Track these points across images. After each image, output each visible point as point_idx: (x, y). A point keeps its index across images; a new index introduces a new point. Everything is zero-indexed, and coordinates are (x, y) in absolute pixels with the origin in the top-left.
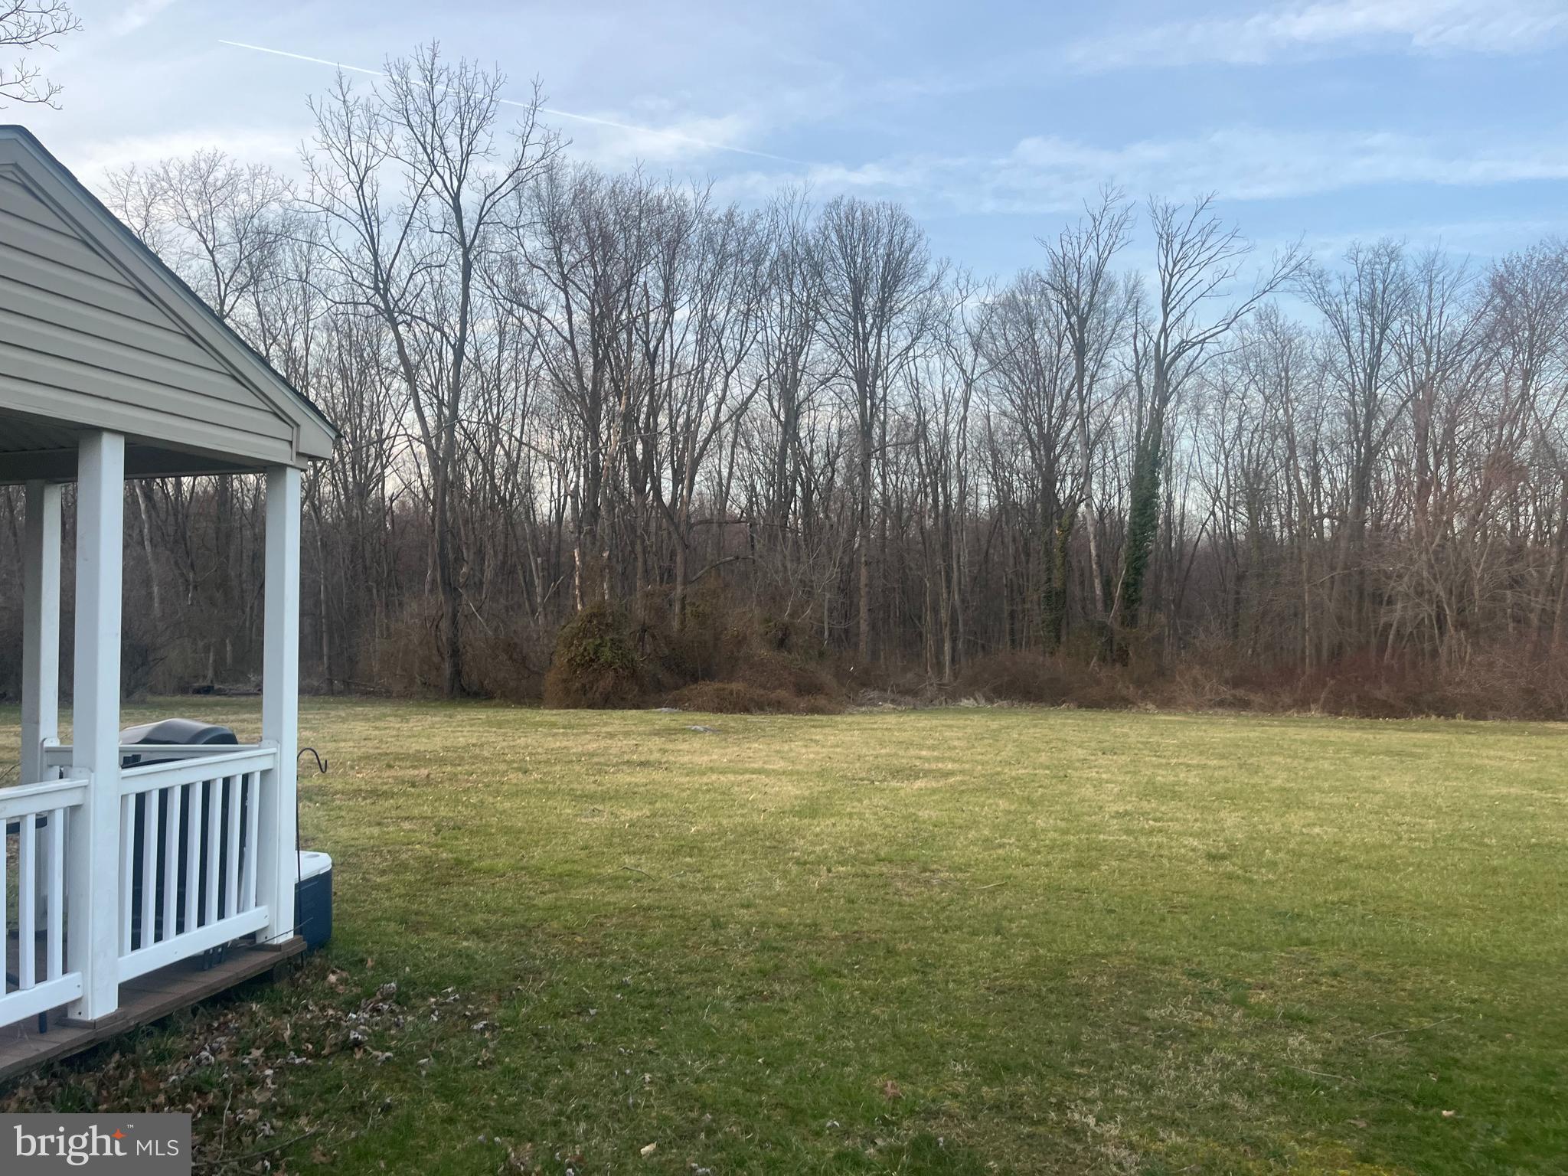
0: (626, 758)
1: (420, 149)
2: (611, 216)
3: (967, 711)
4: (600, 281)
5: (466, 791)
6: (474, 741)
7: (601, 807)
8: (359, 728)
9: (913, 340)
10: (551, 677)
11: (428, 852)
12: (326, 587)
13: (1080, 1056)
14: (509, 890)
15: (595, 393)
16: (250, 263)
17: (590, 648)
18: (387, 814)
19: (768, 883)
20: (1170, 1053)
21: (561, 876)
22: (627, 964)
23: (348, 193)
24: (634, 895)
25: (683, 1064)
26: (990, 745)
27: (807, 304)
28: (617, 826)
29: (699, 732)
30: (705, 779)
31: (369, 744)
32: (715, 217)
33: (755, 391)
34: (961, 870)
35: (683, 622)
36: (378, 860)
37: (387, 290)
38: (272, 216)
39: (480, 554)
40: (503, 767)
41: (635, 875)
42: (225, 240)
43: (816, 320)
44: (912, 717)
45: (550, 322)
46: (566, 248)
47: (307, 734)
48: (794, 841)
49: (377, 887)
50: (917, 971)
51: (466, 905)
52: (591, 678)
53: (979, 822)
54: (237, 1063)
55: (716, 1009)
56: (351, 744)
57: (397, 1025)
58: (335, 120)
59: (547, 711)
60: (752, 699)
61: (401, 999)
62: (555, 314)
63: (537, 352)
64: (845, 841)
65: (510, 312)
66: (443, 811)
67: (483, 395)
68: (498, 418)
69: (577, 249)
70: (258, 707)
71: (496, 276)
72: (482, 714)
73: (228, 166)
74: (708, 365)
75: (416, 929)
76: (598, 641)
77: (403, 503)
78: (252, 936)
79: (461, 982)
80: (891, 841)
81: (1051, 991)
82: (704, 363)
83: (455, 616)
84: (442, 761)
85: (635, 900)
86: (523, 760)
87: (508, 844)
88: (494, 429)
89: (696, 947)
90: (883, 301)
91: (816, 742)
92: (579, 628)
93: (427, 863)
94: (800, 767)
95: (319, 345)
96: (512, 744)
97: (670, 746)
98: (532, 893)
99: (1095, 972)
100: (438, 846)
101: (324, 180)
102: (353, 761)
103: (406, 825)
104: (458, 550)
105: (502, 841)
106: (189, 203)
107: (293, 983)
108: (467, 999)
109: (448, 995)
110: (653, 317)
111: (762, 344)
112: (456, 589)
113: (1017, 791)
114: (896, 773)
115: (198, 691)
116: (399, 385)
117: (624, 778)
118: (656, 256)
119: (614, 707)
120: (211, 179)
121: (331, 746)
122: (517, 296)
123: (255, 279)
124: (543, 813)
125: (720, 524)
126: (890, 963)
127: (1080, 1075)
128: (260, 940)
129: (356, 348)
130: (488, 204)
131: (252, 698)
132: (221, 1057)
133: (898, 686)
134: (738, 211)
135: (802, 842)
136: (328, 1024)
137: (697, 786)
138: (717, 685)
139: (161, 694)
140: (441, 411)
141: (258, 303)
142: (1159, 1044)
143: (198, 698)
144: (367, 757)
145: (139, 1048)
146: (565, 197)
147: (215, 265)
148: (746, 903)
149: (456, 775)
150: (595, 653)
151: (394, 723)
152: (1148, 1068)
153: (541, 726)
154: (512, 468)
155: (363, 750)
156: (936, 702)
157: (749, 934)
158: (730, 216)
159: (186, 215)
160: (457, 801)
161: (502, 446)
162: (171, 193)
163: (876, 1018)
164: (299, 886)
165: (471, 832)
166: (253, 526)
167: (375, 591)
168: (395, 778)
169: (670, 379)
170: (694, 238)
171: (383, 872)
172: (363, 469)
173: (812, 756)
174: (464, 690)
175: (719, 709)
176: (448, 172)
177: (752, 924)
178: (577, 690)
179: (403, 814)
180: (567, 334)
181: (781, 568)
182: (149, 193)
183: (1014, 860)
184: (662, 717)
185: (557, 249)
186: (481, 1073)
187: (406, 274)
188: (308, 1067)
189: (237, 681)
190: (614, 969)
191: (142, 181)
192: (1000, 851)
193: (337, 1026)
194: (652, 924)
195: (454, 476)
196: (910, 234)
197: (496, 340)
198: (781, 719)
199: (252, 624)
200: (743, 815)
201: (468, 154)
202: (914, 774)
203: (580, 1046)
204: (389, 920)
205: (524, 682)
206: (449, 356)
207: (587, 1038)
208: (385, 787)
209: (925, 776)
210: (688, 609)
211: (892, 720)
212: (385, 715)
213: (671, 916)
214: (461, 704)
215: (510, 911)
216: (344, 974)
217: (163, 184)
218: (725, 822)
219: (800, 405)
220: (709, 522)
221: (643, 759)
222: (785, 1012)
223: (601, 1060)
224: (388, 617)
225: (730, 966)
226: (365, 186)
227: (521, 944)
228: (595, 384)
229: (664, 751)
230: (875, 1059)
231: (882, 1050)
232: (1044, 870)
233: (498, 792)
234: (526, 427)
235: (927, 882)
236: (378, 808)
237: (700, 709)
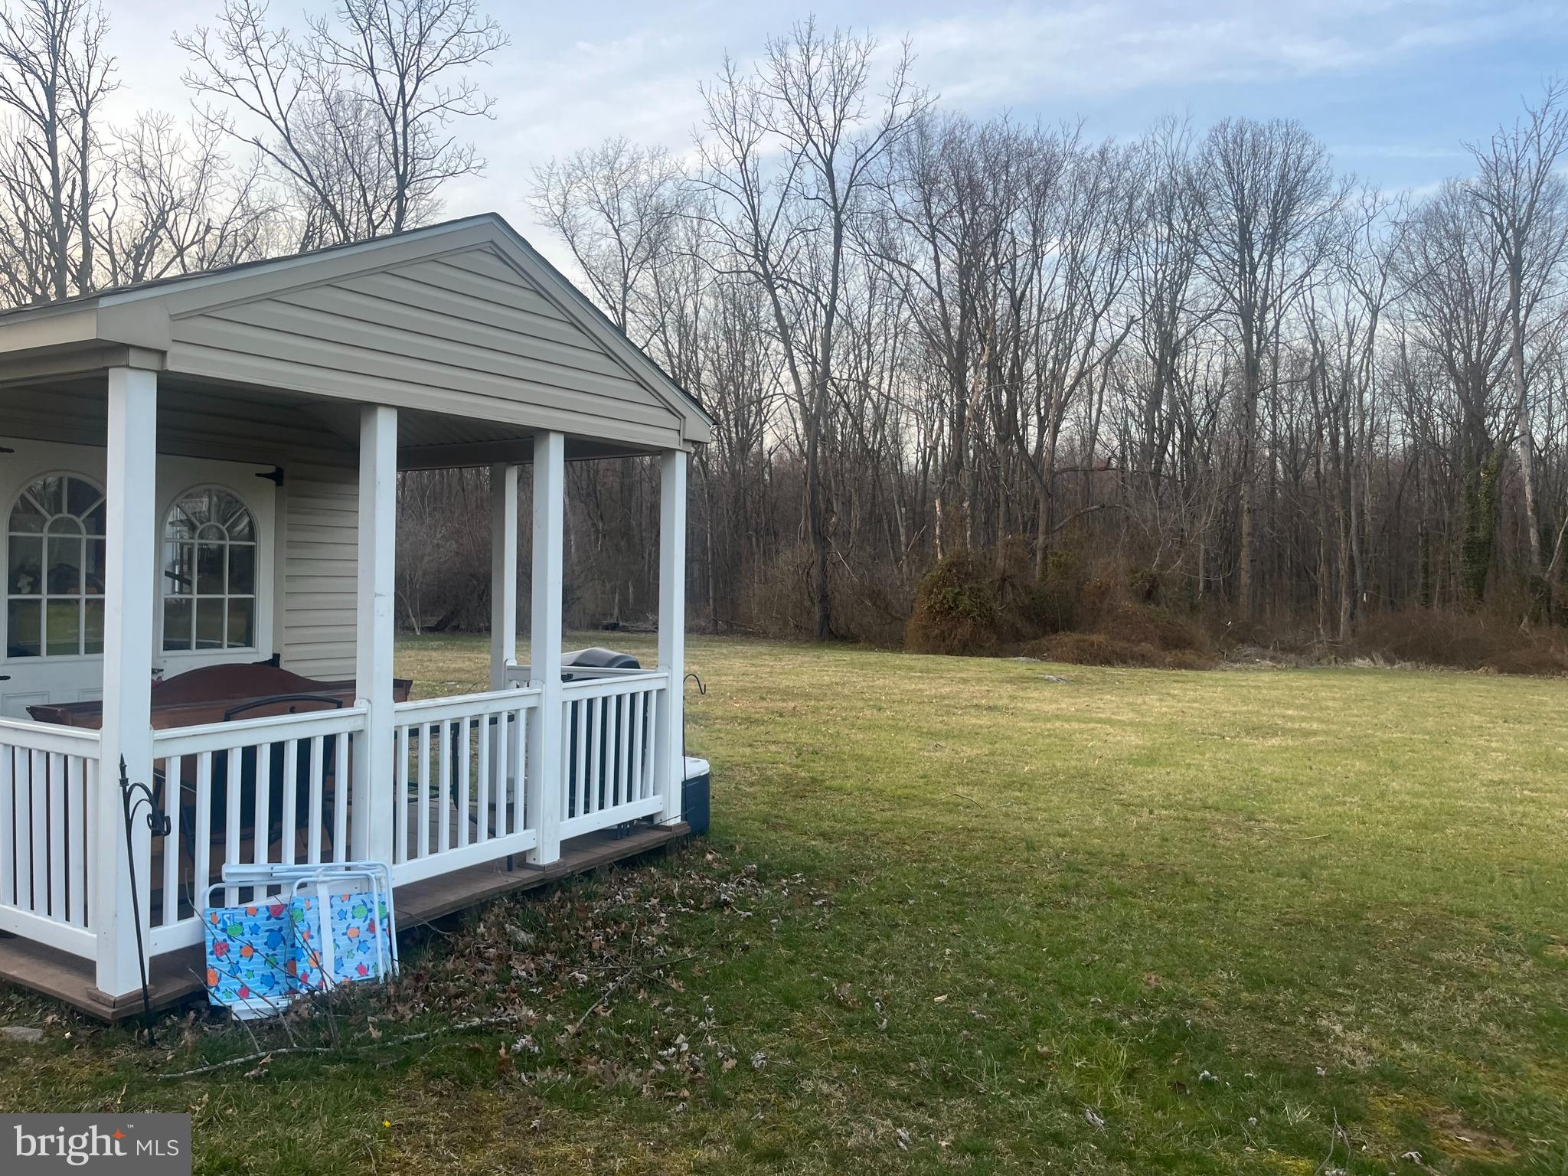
0: (975, 701)
1: (797, 120)
2: (980, 164)
3: (1362, 671)
4: (969, 230)
5: (826, 722)
6: (838, 680)
7: (943, 744)
8: (738, 665)
9: (1309, 268)
10: (912, 624)
11: (789, 770)
12: (712, 535)
13: (1348, 980)
14: (853, 806)
15: (961, 343)
16: (649, 238)
17: (949, 597)
18: (758, 738)
19: (1090, 819)
20: (1443, 988)
21: (899, 797)
22: (946, 870)
23: (733, 167)
24: (961, 819)
25: (978, 945)
26: (1369, 707)
27: (1187, 237)
28: (956, 761)
29: (1053, 682)
30: (1049, 726)
31: (746, 678)
32: (1088, 155)
33: (1127, 331)
34: (1289, 822)
35: (1044, 572)
36: (748, 774)
37: (766, 258)
38: (667, 193)
39: (848, 503)
40: (860, 704)
41: (966, 802)
42: (628, 219)
43: (1195, 254)
44: (1292, 676)
45: (918, 274)
46: (935, 199)
47: (695, 668)
48: (1123, 786)
49: (747, 795)
50: (1209, 900)
51: (817, 814)
52: (950, 625)
53: (1325, 780)
54: (641, 907)
55: (1015, 910)
56: (731, 678)
57: (757, 895)
58: (722, 101)
59: (907, 656)
60: (1114, 652)
61: (760, 877)
62: (923, 265)
63: (905, 305)
64: (1175, 788)
65: (881, 268)
66: (805, 738)
67: (854, 350)
68: (868, 373)
69: (946, 200)
70: (654, 643)
71: (867, 234)
72: (846, 656)
73: (632, 150)
74: (1078, 307)
75: (775, 828)
76: (957, 590)
77: (781, 456)
78: (650, 818)
79: (808, 870)
80: (1223, 791)
81: (1340, 928)
82: (1074, 305)
83: (824, 563)
84: (807, 696)
85: (961, 823)
86: (879, 699)
87: (857, 769)
88: (864, 385)
89: (1009, 863)
90: (1275, 226)
91: (1173, 696)
92: (939, 577)
93: (788, 779)
94: (1149, 720)
95: (706, 309)
96: (871, 684)
97: (1021, 693)
98: (873, 810)
99: (1392, 917)
100: (798, 767)
101: (712, 158)
102: (732, 693)
103: (773, 748)
104: (829, 502)
105: (851, 766)
106: (599, 188)
107: (681, 858)
108: (811, 883)
109: (797, 878)
110: (1020, 263)
111: (1137, 281)
112: (825, 539)
113: (1381, 753)
114: (1252, 730)
115: (606, 628)
116: (777, 345)
117: (971, 720)
118: (1026, 200)
119: (972, 655)
120: (617, 165)
121: (715, 679)
122: (887, 252)
123: (653, 254)
124: (891, 745)
125: (1085, 472)
126: (1186, 892)
127: (1341, 994)
128: (657, 821)
129: (739, 311)
130: (861, 164)
131: (650, 635)
132: (629, 902)
133: (1282, 642)
134: (1113, 146)
135: (1132, 786)
136: (705, 889)
137: (1039, 730)
138: (1076, 636)
139: (577, 629)
140: (815, 369)
141: (656, 276)
142: (1435, 980)
143: (607, 634)
144: (743, 690)
145: (573, 889)
146: (935, 148)
147: (621, 243)
148: (1062, 833)
149: (818, 708)
150: (954, 601)
151: (769, 661)
152: (1414, 996)
153: (900, 669)
154: (879, 423)
155: (741, 683)
156: (1324, 661)
157: (1058, 857)
158: (1103, 153)
159: (596, 199)
160: (818, 731)
161: (871, 399)
162: (584, 181)
163: (1159, 931)
164: (685, 783)
165: (827, 757)
166: (651, 480)
167: (754, 539)
168: (767, 709)
169: (1038, 326)
170: (1064, 180)
171: (752, 784)
172: (745, 425)
173: (1164, 709)
174: (832, 633)
175: (1078, 661)
176: (821, 139)
177: (1063, 849)
178: (936, 637)
179: (770, 739)
180: (934, 285)
181: (1150, 517)
182: (567, 183)
183: (1350, 817)
184: (1019, 666)
185: (927, 201)
186: (817, 934)
187: (783, 238)
188: (691, 915)
189: (637, 620)
190: (934, 873)
191: (561, 171)
192: (1339, 809)
193: (712, 890)
194: (974, 842)
195: (827, 430)
196: (1308, 151)
197: (867, 295)
198: (1143, 672)
199: (650, 568)
200: (1078, 760)
201: (840, 121)
202: (1273, 731)
203: (897, 925)
204: (754, 820)
205: (887, 627)
206: (822, 316)
207: (903, 920)
208: (757, 716)
209: (1283, 735)
210: (1051, 559)
211: (1266, 677)
212: (761, 654)
213: (992, 837)
214: (828, 647)
215: (852, 822)
216: (718, 855)
217: (578, 172)
218: (1058, 764)
219: (1179, 342)
220: (1074, 469)
221: (991, 704)
222: (1076, 918)
223: (913, 936)
224: (765, 563)
225: (1036, 880)
226: (748, 160)
227: (859, 847)
228: (961, 335)
229: (1012, 698)
230: (1148, 960)
231: (1157, 954)
232: (1380, 829)
233: (853, 726)
234: (894, 379)
235: (1249, 830)
236: (750, 733)
237: (1059, 659)
